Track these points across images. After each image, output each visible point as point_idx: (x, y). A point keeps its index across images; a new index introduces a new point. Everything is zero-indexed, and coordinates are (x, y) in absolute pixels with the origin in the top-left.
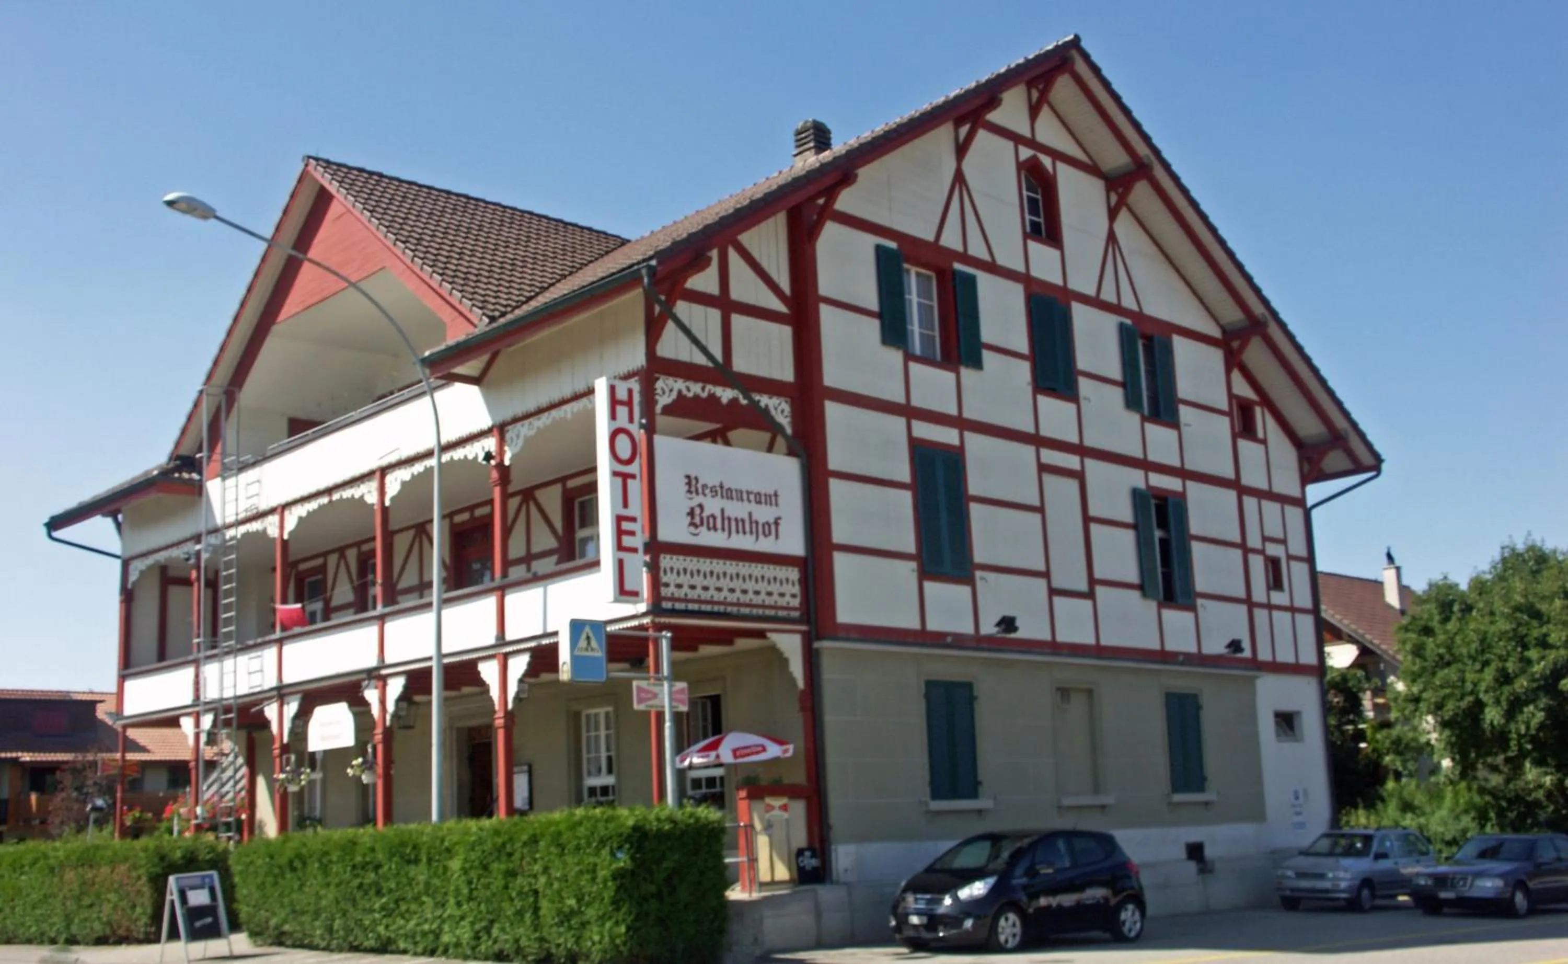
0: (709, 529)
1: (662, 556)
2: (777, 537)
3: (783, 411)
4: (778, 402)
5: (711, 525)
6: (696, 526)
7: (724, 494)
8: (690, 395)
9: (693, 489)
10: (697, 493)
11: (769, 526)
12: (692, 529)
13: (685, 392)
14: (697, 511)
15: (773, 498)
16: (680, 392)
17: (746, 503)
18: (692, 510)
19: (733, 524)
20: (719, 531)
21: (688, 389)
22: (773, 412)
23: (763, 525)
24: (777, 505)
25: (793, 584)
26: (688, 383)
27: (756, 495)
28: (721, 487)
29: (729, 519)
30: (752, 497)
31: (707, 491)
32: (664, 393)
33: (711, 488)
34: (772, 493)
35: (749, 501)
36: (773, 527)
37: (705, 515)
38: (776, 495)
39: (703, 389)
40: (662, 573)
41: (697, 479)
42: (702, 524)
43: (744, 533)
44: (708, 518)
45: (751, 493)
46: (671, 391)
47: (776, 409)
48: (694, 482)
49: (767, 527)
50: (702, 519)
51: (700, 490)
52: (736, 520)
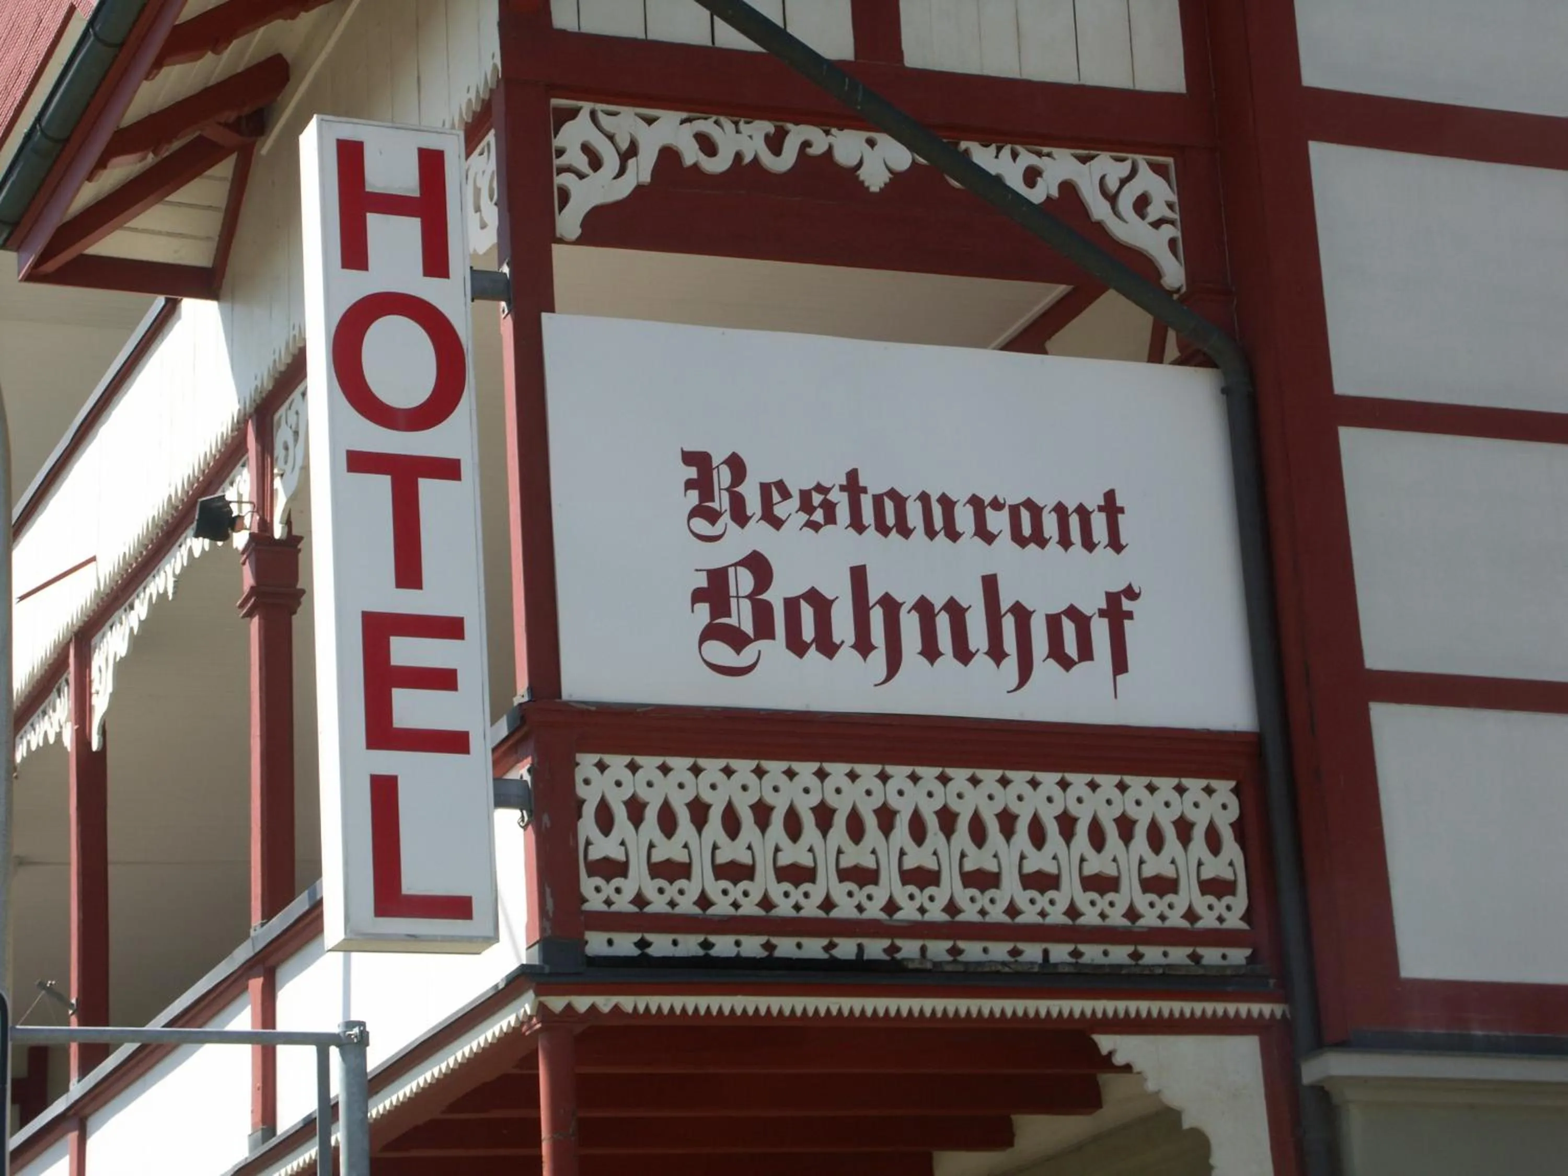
0: (797, 646)
1: (586, 762)
2: (1120, 665)
3: (1142, 204)
4: (1124, 169)
5: (808, 632)
6: (737, 640)
7: (868, 516)
8: (717, 165)
9: (722, 502)
10: (740, 517)
11: (1082, 623)
12: (720, 652)
13: (691, 154)
14: (744, 581)
15: (1099, 523)
16: (668, 156)
17: (970, 542)
18: (718, 578)
19: (910, 625)
20: (847, 655)
21: (707, 146)
22: (1099, 209)
23: (1053, 622)
24: (1116, 544)
25: (1214, 842)
26: (706, 126)
27: (1015, 511)
28: (853, 486)
29: (890, 605)
30: (998, 521)
31: (782, 509)
32: (596, 163)
33: (805, 496)
34: (1094, 501)
35: (988, 537)
36: (1100, 630)
37: (775, 596)
38: (1111, 507)
39: (775, 144)
40: (587, 826)
41: (736, 465)
42: (764, 629)
43: (963, 654)
44: (792, 606)
45: (996, 505)
46: (632, 151)
47: (1112, 199)
48: (723, 477)
49: (1069, 629)
50: (762, 613)
51: (754, 505)
52: (924, 607)
